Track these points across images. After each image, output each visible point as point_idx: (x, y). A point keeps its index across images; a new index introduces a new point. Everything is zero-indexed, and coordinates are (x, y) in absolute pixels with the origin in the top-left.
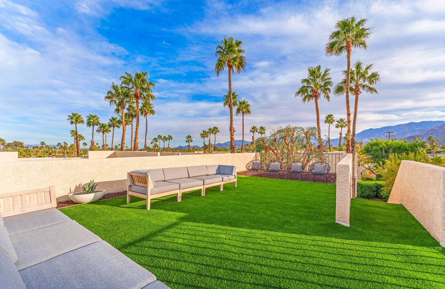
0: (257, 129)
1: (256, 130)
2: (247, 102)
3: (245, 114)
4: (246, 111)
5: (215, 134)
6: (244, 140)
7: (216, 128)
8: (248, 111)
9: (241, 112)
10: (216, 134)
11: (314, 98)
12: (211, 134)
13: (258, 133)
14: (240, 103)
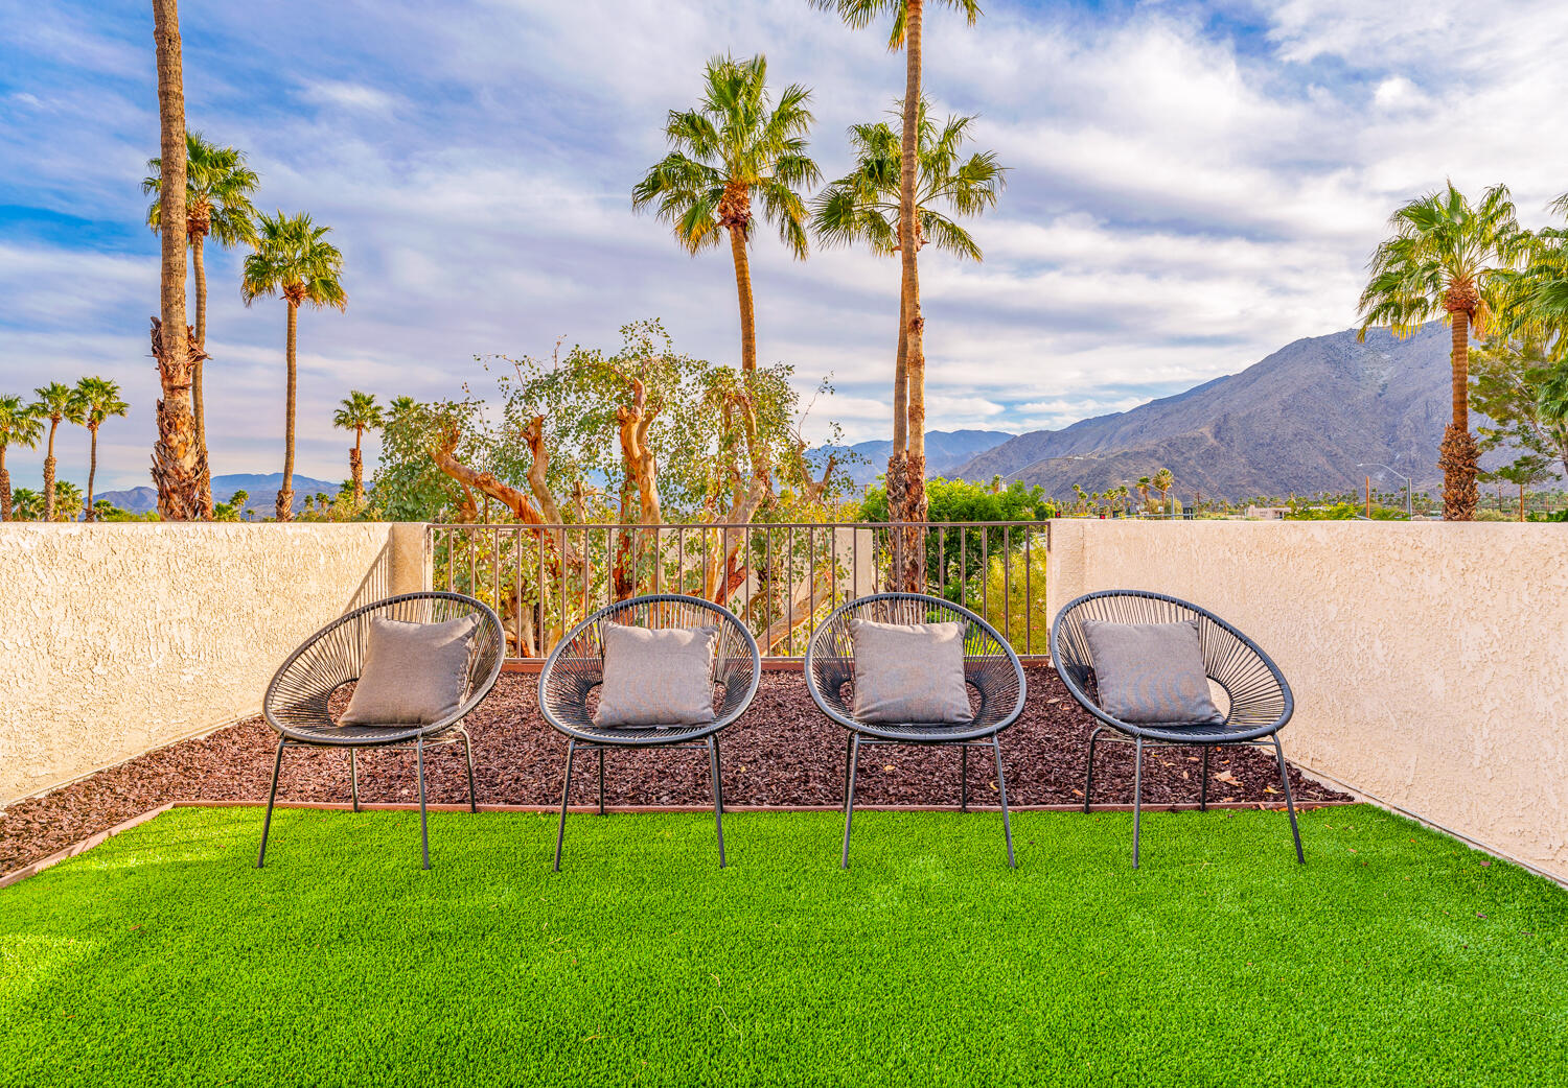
0: (377, 409)
1: (374, 416)
2: (318, 232)
3: (305, 302)
4: (311, 288)
5: (92, 424)
6: (296, 470)
7: (102, 387)
8: (326, 284)
9: (278, 285)
10: (102, 426)
11: (726, 234)
12: (65, 422)
13: (380, 431)
14: (272, 231)
